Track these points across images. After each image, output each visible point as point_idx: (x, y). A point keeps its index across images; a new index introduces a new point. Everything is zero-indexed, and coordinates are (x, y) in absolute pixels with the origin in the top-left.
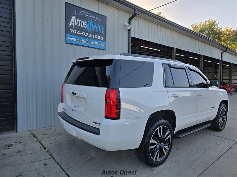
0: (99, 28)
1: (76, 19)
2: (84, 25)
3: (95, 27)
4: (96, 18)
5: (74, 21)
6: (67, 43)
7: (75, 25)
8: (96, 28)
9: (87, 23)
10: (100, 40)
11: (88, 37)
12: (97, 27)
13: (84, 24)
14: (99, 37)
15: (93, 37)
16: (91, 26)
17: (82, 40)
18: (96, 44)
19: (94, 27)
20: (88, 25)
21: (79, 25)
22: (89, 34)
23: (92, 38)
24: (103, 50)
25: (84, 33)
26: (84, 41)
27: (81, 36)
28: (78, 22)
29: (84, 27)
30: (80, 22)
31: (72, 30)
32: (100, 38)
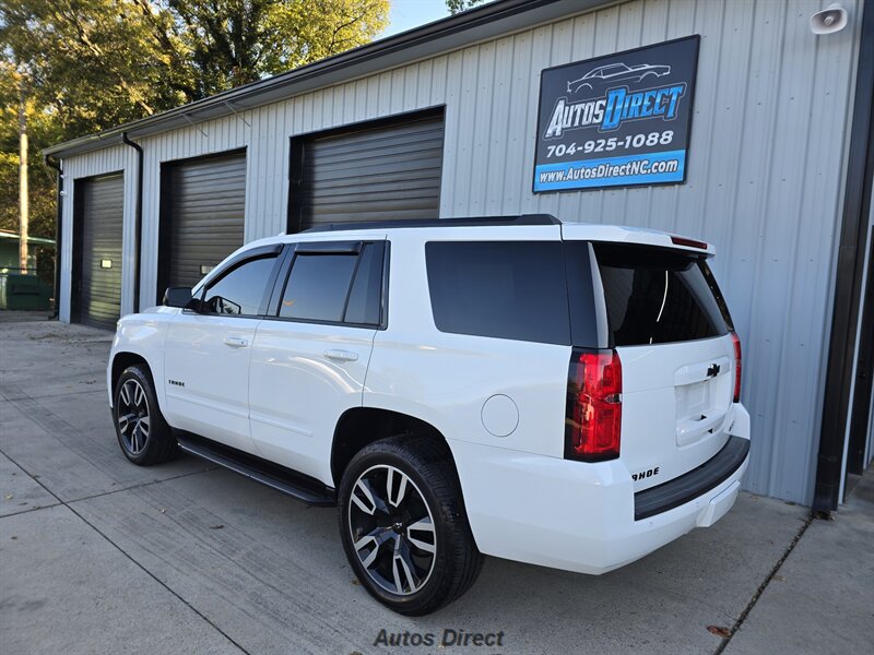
0: (658, 100)
1: (567, 108)
2: (594, 115)
3: (639, 104)
4: (648, 67)
5: (561, 117)
6: (535, 193)
7: (563, 129)
8: (641, 107)
9: (604, 103)
10: (659, 148)
11: (605, 154)
12: (646, 102)
13: (591, 111)
14: (653, 138)
15: (627, 146)
16: (619, 107)
17: (583, 171)
18: (637, 168)
19: (633, 105)
20: (610, 108)
21: (576, 124)
22: (610, 140)
23: (620, 151)
24: (672, 184)
25: (593, 143)
26: (588, 170)
27: (580, 156)
28: (575, 113)
29: (591, 124)
30: (579, 113)
31: (553, 148)
32: (659, 139)
